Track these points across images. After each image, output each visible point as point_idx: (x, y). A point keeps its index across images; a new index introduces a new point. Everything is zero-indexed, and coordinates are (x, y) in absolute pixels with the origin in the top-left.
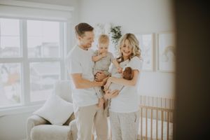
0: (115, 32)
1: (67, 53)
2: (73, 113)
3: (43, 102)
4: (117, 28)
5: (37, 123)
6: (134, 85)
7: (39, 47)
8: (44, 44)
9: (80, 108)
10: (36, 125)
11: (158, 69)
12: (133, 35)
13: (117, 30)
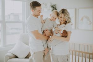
0: (53, 7)
1: (27, 19)
2: (30, 52)
3: (14, 45)
4: (54, 5)
5: (10, 58)
6: (68, 41)
7: (9, 15)
8: (11, 14)
9: (35, 52)
10: (10, 59)
11: (78, 28)
12: (66, 10)
13: (54, 6)
